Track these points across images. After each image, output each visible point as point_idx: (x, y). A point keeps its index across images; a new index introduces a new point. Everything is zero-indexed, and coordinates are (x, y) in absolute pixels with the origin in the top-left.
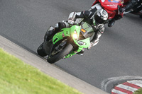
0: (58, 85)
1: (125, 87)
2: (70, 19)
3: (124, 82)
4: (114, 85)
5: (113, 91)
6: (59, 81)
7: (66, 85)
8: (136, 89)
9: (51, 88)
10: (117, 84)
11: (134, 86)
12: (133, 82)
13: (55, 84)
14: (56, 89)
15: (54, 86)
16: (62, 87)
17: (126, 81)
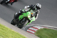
0: (6, 28)
1: (33, 29)
2: (25, 9)
3: (32, 27)
4: (28, 28)
5: (28, 30)
6: (6, 26)
7: (9, 28)
8: (37, 30)
9: (2, 29)
10: (29, 28)
11: (36, 28)
12: (36, 27)
13: (4, 27)
14: (5, 30)
15: (4, 29)
16: (7, 29)
17: (33, 26)
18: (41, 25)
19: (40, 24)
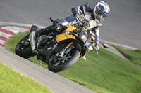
11: (8, 32)
18: (21, 25)
19: (17, 22)
